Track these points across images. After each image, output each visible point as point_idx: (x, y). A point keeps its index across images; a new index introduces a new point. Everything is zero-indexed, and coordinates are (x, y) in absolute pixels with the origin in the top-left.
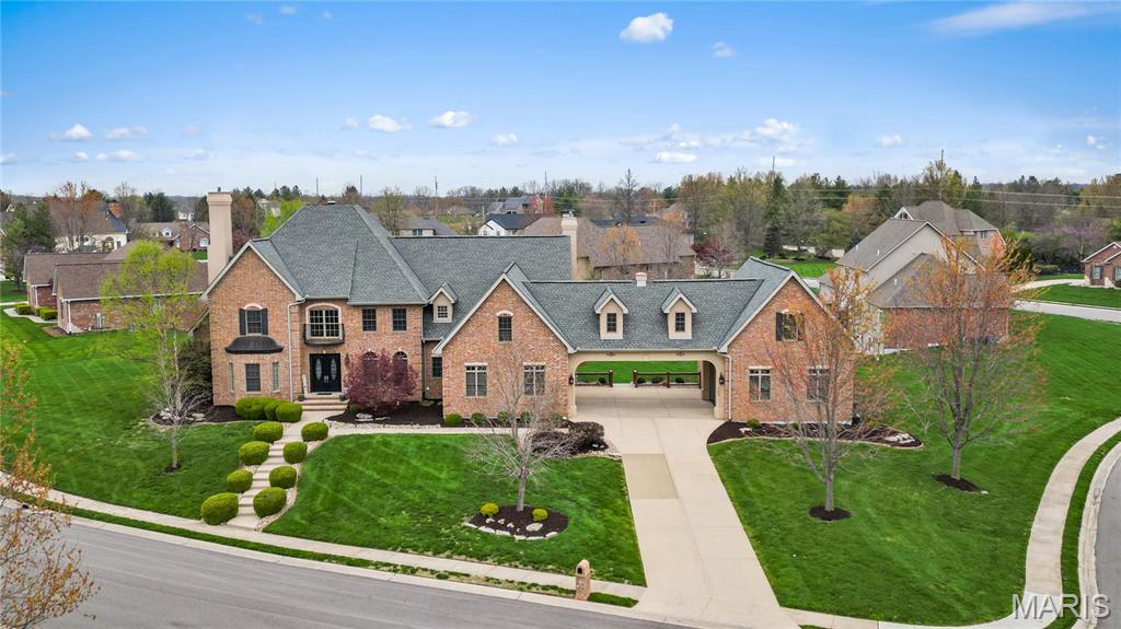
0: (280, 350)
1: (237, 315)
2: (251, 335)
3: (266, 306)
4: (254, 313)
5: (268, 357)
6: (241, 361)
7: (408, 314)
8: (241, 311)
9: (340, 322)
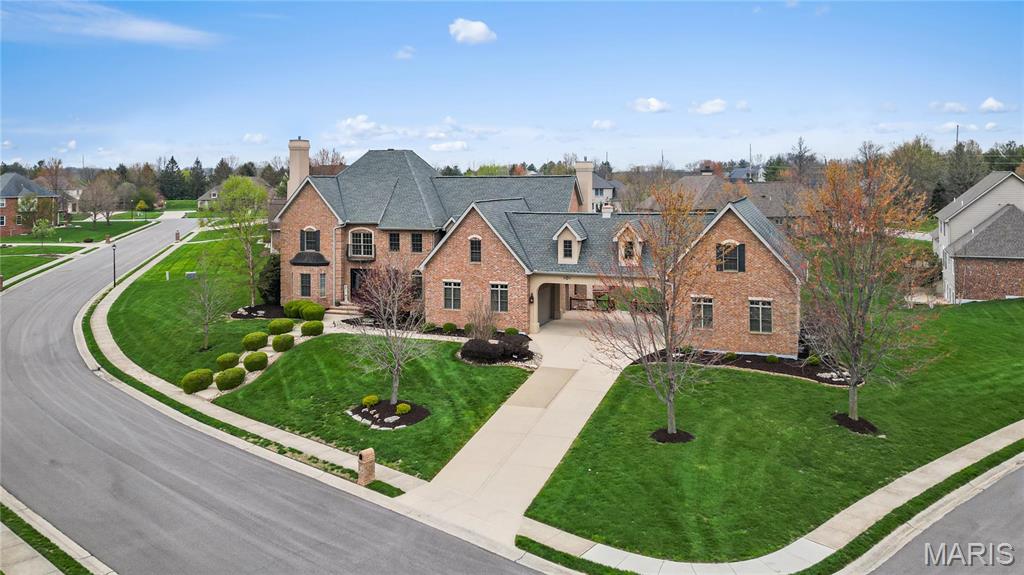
0: (327, 264)
1: (299, 235)
2: (308, 251)
3: (318, 228)
4: (310, 234)
5: (316, 269)
6: (298, 272)
7: (423, 238)
8: (302, 232)
9: (373, 243)
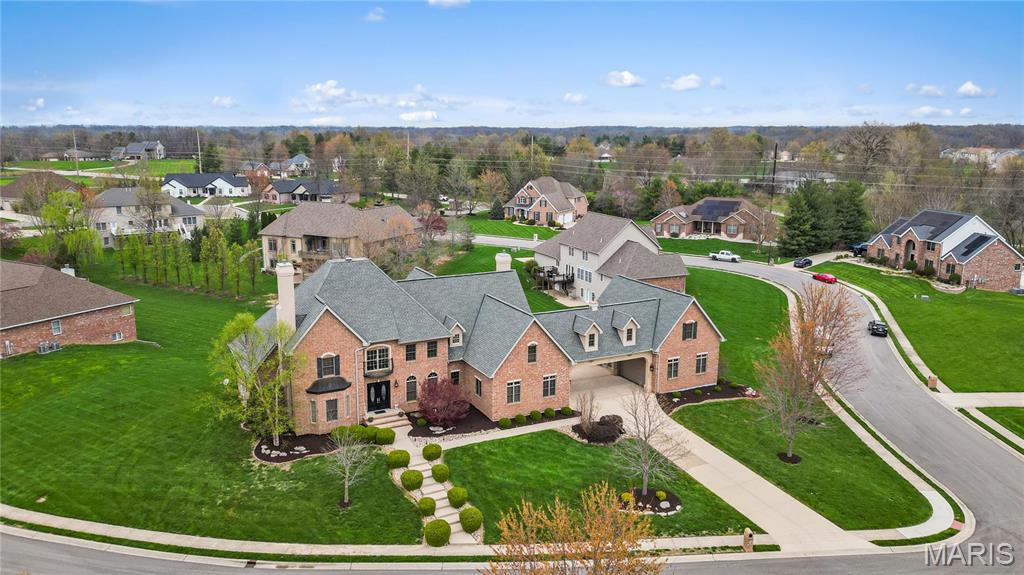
0: (350, 386)
1: (315, 363)
2: (326, 377)
3: (338, 353)
4: (329, 360)
5: (342, 393)
6: (322, 400)
7: (438, 345)
8: (319, 360)
9: (390, 357)
